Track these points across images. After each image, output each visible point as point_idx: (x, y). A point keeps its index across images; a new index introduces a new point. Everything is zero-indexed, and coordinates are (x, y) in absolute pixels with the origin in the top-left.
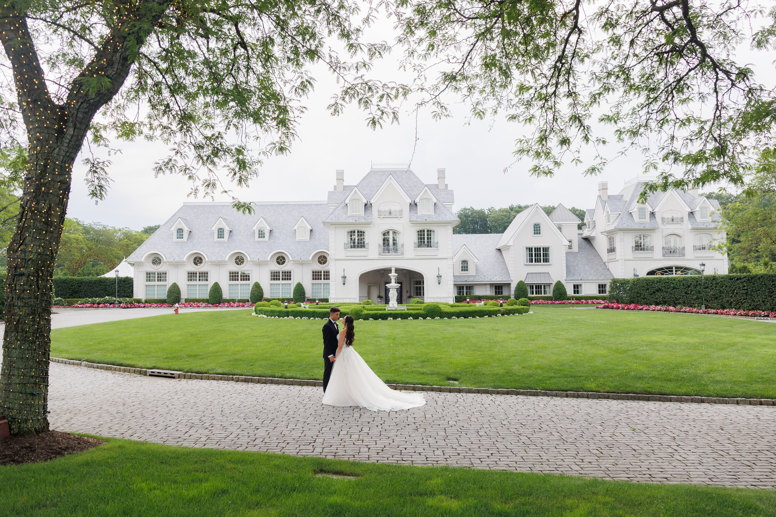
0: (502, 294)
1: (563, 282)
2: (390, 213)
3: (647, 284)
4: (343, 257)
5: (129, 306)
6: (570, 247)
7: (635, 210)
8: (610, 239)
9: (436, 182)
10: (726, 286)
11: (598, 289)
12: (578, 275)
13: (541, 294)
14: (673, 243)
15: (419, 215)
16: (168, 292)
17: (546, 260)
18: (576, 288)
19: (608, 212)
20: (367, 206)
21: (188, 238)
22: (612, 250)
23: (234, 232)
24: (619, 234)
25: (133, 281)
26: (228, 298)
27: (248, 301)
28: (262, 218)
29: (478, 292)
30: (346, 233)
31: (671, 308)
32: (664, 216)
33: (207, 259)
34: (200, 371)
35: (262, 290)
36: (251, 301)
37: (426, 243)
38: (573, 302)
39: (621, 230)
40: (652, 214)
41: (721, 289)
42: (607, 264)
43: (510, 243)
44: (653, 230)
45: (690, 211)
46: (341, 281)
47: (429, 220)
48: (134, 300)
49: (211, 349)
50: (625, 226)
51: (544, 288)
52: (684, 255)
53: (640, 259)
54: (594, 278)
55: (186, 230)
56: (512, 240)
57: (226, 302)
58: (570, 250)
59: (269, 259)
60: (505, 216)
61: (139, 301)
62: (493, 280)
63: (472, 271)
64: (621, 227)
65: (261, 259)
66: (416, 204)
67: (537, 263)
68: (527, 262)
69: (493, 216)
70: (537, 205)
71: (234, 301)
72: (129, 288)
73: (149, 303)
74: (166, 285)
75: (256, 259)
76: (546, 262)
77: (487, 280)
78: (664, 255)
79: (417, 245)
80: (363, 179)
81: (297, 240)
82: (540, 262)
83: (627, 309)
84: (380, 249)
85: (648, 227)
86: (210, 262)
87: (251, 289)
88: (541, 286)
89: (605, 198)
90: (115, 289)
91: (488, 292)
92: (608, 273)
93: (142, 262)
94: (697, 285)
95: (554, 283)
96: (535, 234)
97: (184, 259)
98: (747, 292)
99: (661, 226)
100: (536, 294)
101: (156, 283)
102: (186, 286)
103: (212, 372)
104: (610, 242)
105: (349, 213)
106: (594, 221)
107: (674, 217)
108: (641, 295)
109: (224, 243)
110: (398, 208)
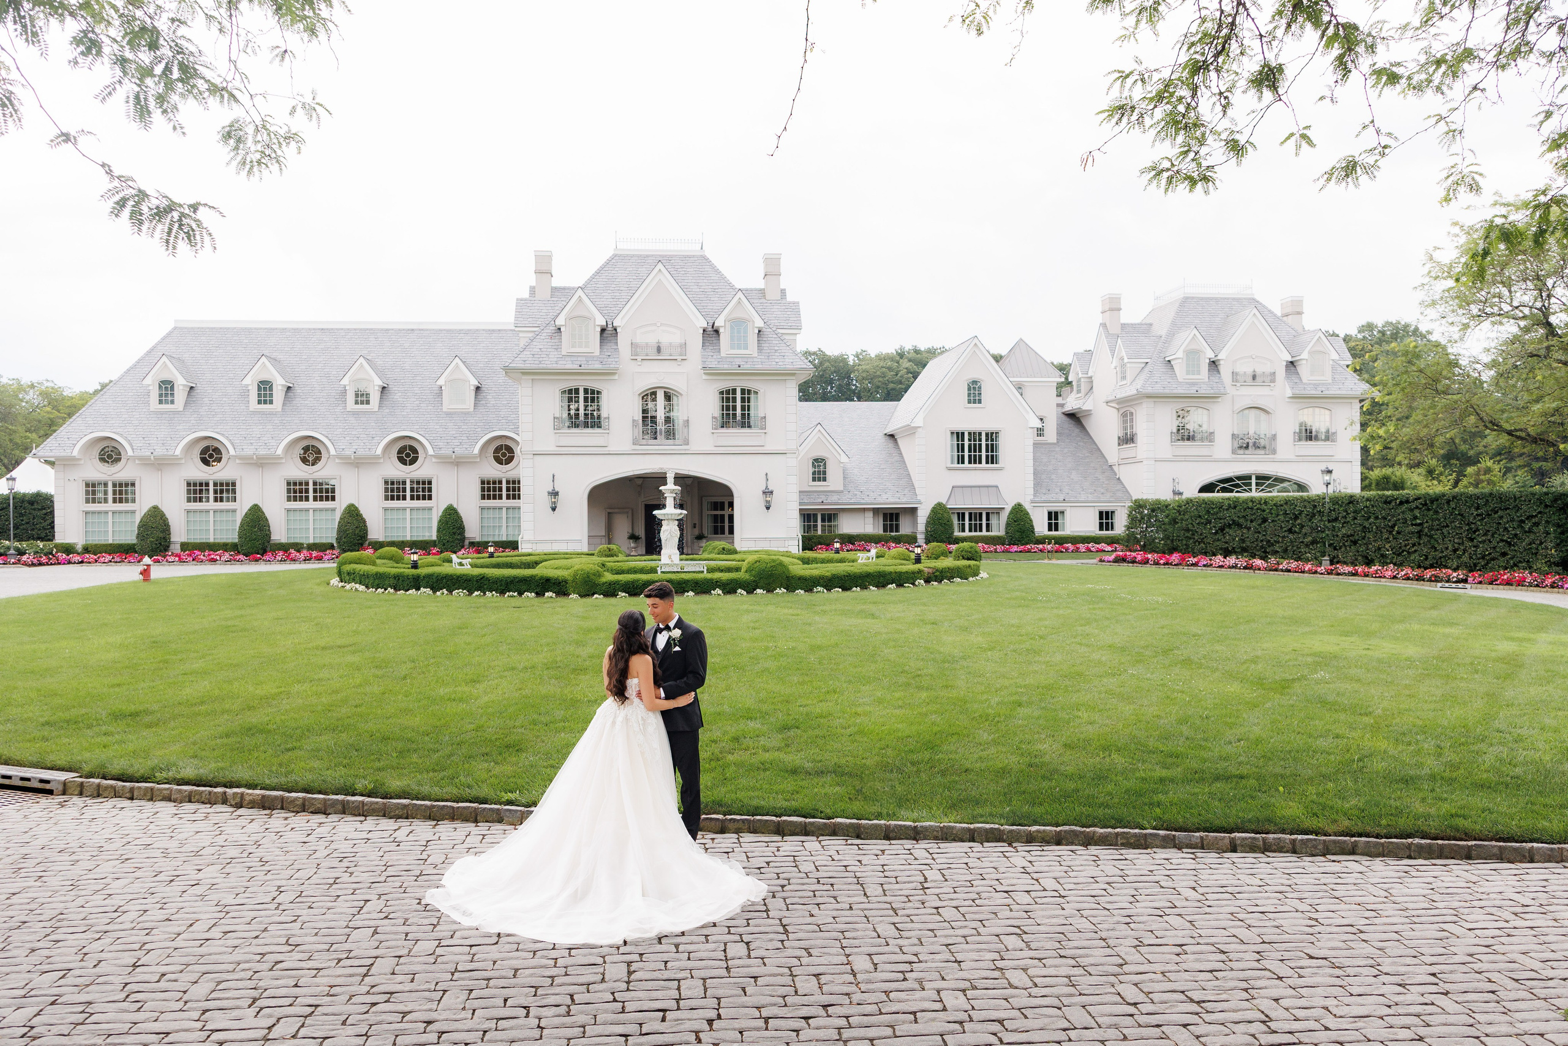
0: (897, 531)
1: (1027, 506)
2: (659, 350)
3: (1208, 512)
4: (552, 448)
5: (44, 559)
6: (1040, 432)
7: (1180, 354)
8: (1124, 415)
9: (761, 284)
10: (1377, 518)
11: (1098, 521)
12: (1057, 490)
14: (1255, 426)
15: (723, 354)
16: (139, 527)
17: (992, 460)
18: (1054, 518)
19: (1122, 359)
20: (607, 334)
21: (186, 404)
22: (1128, 439)
23: (298, 390)
24: (1144, 405)
25: (52, 502)
26: (284, 540)
27: (332, 547)
28: (362, 360)
29: (848, 526)
30: (558, 395)
31: (1258, 562)
32: (1237, 370)
33: (232, 452)
34: (130, 771)
35: (365, 522)
36: (340, 546)
37: (739, 417)
38: (1049, 547)
39: (1149, 397)
40: (1214, 364)
41: (1367, 524)
42: (1115, 468)
43: (918, 422)
44: (1213, 398)
45: (1290, 359)
46: (547, 501)
47: (747, 366)
48: (56, 546)
49: (189, 692)
50: (1158, 389)
51: (988, 519)
52: (1274, 452)
53: (1186, 459)
54: (1091, 497)
55: (181, 383)
56: (921, 415)
57: (279, 549)
58: (1040, 438)
59: (379, 451)
60: (890, 369)
61: (68, 549)
62: (880, 500)
63: (834, 480)
64: (1149, 390)
65: (361, 452)
66: (717, 332)
67: (973, 465)
68: (952, 463)
69: (864, 367)
70: (976, 341)
71: (298, 547)
72: (44, 519)
73: (94, 553)
74: (133, 512)
75: (349, 452)
76: (992, 463)
77: (867, 500)
78: (1234, 452)
79: (719, 424)
80: (597, 273)
81: (445, 410)
83: (1164, 564)
84: (636, 431)
85: (1203, 391)
86: (241, 458)
87: (338, 520)
88: (981, 514)
89: (1115, 329)
90: (8, 520)
91: (869, 526)
92: (1119, 487)
93: (73, 459)
94: (1314, 515)
95: (1008, 508)
96: (969, 402)
97: (178, 452)
98: (1419, 532)
99: (1231, 391)
100: (970, 530)
101: (110, 506)
102: (183, 515)
103: (164, 775)
104: (1125, 422)
105: (565, 349)
106: (1091, 377)
107: (1257, 370)
108: (1193, 534)
109: (272, 414)
110: (676, 338)
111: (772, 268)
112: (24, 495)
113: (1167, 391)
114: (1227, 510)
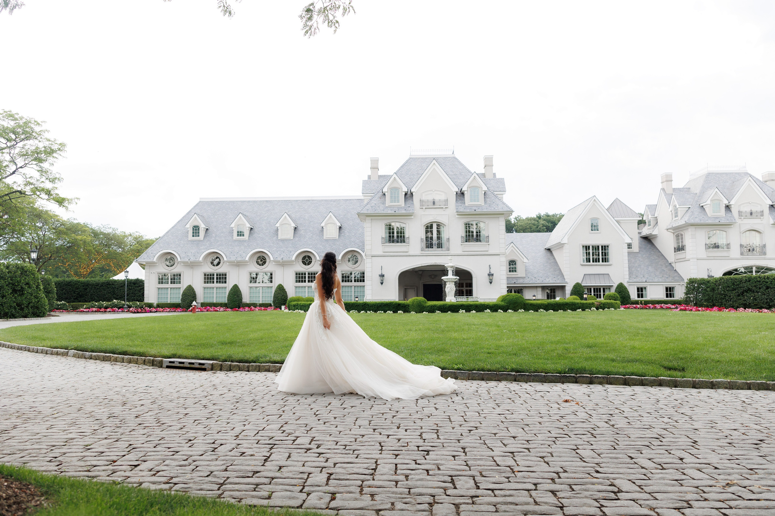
0: (554, 298)
1: (626, 284)
2: (434, 203)
3: (733, 284)
4: (381, 253)
5: (139, 310)
6: (629, 246)
7: (709, 202)
8: (677, 236)
11: (665, 293)
12: (642, 276)
14: (755, 240)
15: (466, 205)
16: (182, 295)
17: (605, 260)
18: (641, 291)
19: (675, 206)
20: (409, 196)
21: (205, 236)
22: (680, 249)
23: (256, 230)
24: (690, 230)
25: (144, 284)
26: (248, 302)
27: (270, 305)
28: (286, 214)
29: (528, 296)
30: (384, 227)
31: (765, 311)
32: (741, 210)
33: (225, 259)
35: (286, 293)
36: (274, 305)
37: (475, 237)
38: (639, 306)
39: (692, 225)
40: (728, 207)
42: (673, 265)
43: (565, 241)
44: (729, 225)
45: (771, 204)
46: (378, 280)
47: (479, 211)
48: (145, 304)
50: (697, 221)
51: (604, 291)
52: (765, 254)
53: (714, 258)
54: (660, 280)
55: (202, 226)
56: (566, 237)
57: (246, 306)
58: (631, 250)
59: (294, 258)
60: (534, 224)
61: (150, 305)
62: (545, 281)
63: (520, 272)
64: (692, 221)
65: (285, 259)
66: (463, 194)
67: (595, 263)
68: (584, 262)
69: (520, 224)
70: (595, 198)
71: (255, 305)
72: (140, 292)
73: (161, 307)
74: (180, 288)
75: (279, 259)
76: (606, 262)
77: (538, 282)
78: (742, 254)
79: (465, 240)
80: (402, 167)
81: (324, 238)
82: (599, 261)
83: (709, 311)
84: (423, 244)
85: (723, 221)
86: (229, 262)
87: (273, 292)
88: (600, 289)
89: (669, 191)
90: (124, 292)
91: (540, 296)
92: (676, 274)
93: (154, 263)
95: (615, 286)
96: (592, 230)
97: (201, 259)
99: (739, 221)
101: (170, 285)
102: (202, 289)
104: (678, 239)
105: (388, 203)
106: (656, 217)
107: (752, 210)
108: (725, 297)
109: (244, 241)
110: (442, 197)
111: (488, 163)
112: (131, 280)
113: (702, 222)
114: (745, 282)
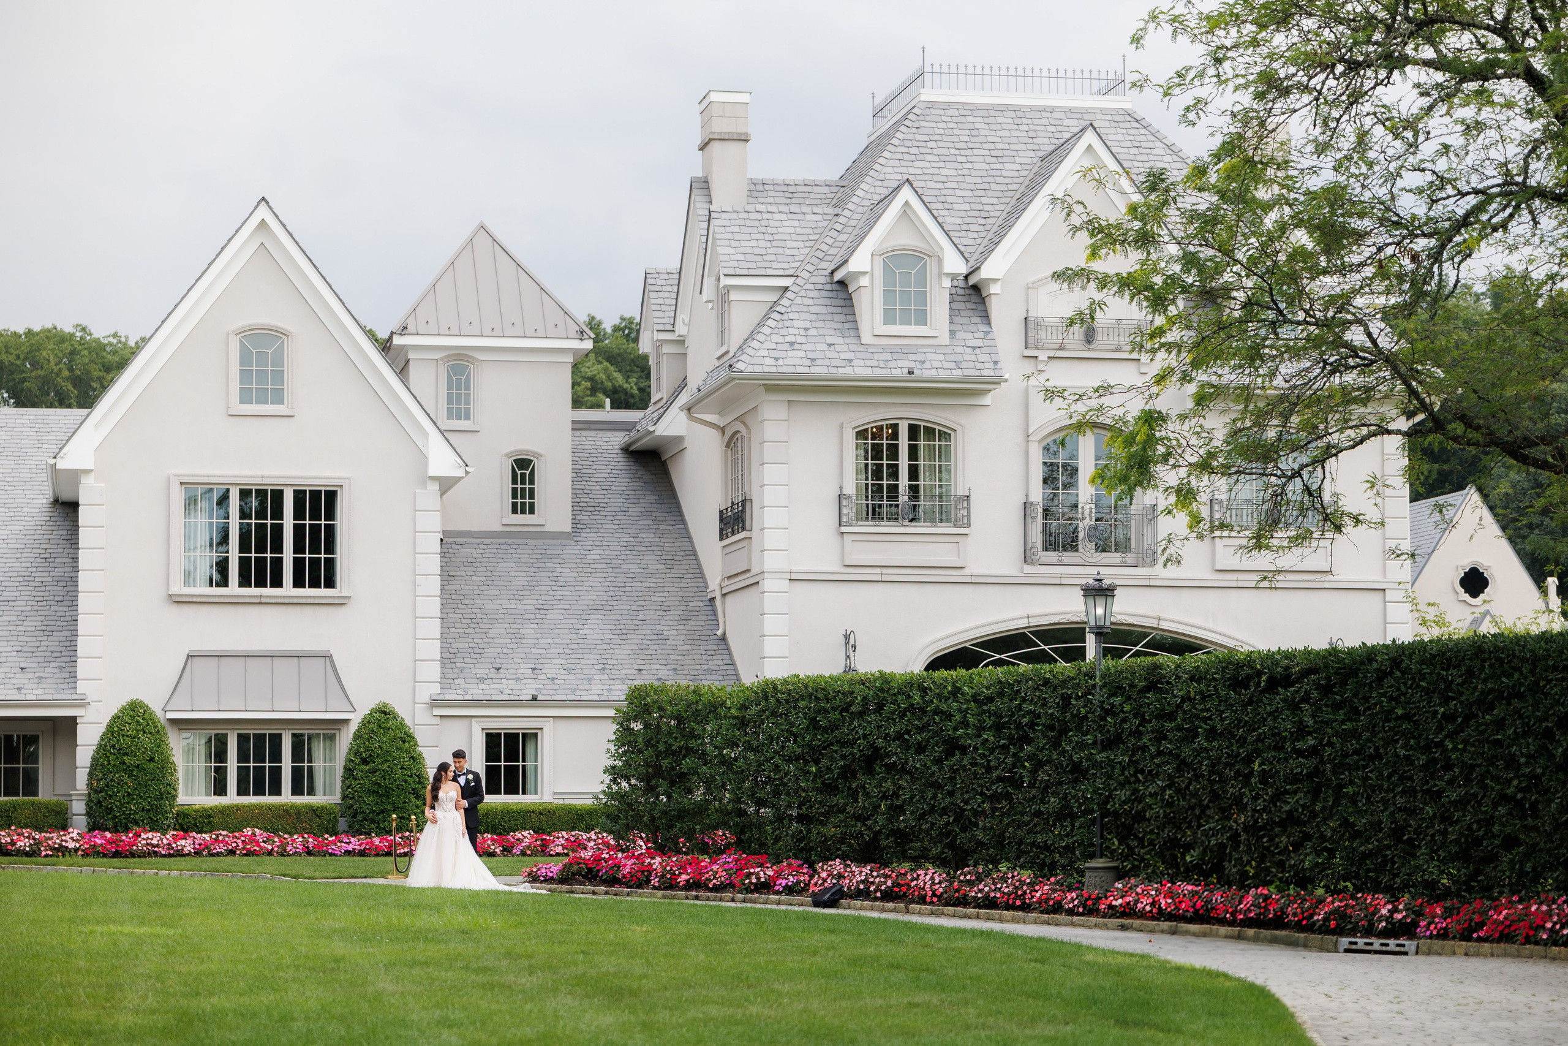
1: (413, 716)
6: (523, 501)
7: (861, 262)
8: (731, 449)
12: (521, 669)
13: (276, 790)
17: (313, 574)
18: (506, 754)
22: (736, 517)
24: (764, 413)
31: (929, 877)
32: (1040, 311)
39: (768, 386)
40: (969, 294)
42: (718, 607)
50: (793, 364)
51: (298, 755)
52: (1149, 558)
53: (883, 576)
56: (87, 435)
58: (519, 518)
76: (317, 583)
78: (1029, 556)
82: (277, 582)
83: (688, 886)
85: (931, 372)
88: (276, 740)
89: (730, 197)
95: (356, 720)
96: (246, 396)
99: (1016, 372)
100: (242, 791)
104: (731, 466)
113: (819, 370)
114: (861, 714)
